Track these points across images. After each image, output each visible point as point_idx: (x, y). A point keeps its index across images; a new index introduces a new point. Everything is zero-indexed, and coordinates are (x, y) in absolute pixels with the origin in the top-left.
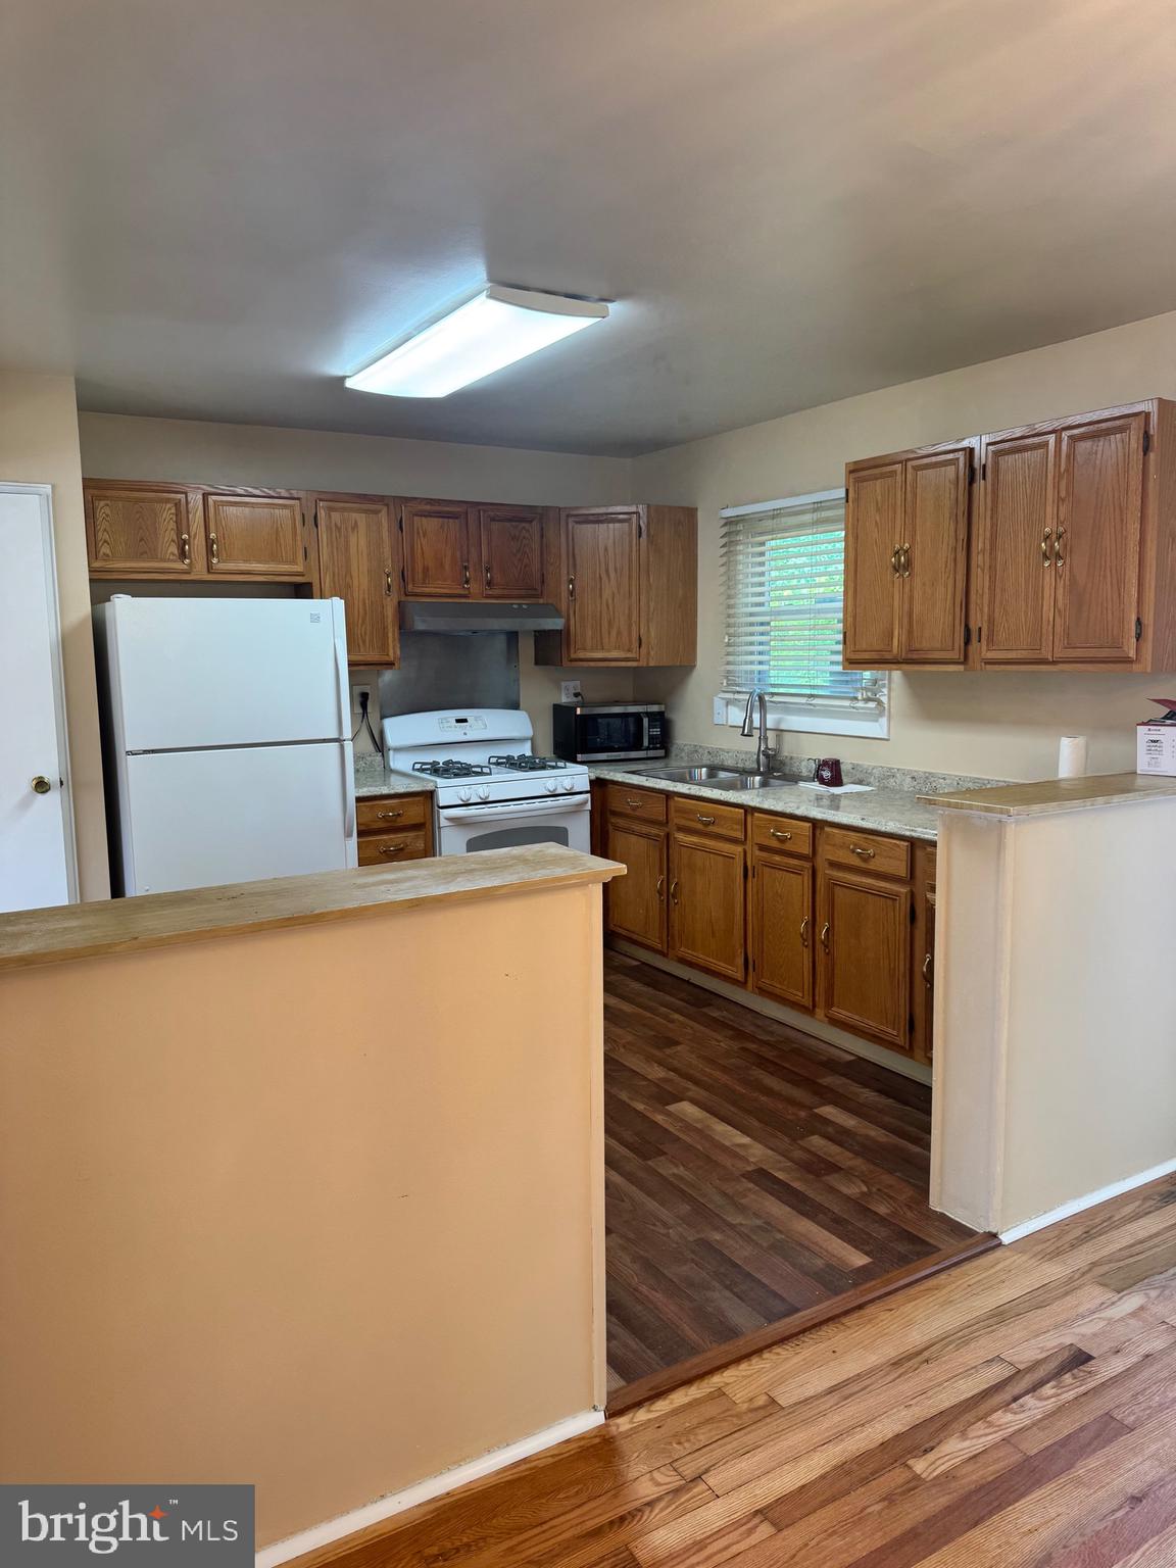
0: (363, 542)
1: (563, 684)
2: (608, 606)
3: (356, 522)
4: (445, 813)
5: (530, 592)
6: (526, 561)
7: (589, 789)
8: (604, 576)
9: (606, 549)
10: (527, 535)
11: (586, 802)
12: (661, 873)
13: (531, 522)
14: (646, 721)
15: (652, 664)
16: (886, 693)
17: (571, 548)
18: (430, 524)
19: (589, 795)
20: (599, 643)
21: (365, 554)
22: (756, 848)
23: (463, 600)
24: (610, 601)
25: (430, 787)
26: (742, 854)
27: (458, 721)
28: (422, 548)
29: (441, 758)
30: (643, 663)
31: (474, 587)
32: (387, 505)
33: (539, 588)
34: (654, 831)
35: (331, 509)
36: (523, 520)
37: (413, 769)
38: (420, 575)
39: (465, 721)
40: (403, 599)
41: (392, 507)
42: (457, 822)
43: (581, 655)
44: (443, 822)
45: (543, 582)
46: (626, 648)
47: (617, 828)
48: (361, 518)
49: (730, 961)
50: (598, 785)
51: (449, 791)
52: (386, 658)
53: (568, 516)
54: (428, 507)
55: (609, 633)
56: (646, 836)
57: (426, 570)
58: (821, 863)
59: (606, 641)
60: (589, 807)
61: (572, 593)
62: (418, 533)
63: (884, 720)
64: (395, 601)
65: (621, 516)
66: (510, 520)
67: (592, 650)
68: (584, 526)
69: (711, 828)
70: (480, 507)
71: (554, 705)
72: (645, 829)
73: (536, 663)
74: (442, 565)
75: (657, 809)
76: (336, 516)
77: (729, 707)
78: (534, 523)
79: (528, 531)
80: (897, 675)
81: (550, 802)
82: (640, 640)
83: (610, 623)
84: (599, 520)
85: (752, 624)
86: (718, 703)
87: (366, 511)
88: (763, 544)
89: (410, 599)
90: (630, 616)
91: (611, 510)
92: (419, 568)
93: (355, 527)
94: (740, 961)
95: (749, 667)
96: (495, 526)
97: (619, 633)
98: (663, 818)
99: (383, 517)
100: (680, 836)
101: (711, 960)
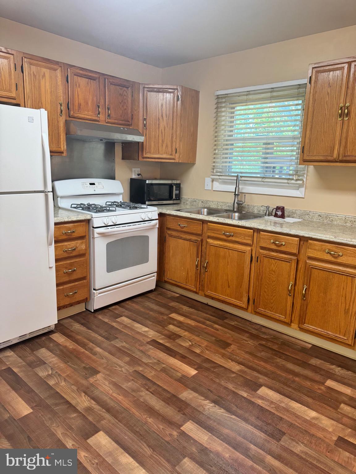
0: (48, 84)
1: (133, 169)
2: (162, 132)
3: (44, 73)
4: (97, 230)
5: (127, 123)
6: (125, 107)
7: (157, 218)
8: (161, 119)
9: (162, 105)
10: (126, 94)
11: (157, 224)
12: (197, 257)
13: (128, 88)
14: (174, 187)
15: (180, 162)
16: (305, 177)
17: (145, 103)
18: (83, 81)
19: (157, 221)
20: (157, 151)
21: (49, 92)
22: (258, 248)
23: (97, 123)
24: (163, 131)
25: (88, 217)
26: (251, 251)
27: (91, 184)
28: (78, 93)
29: (86, 201)
30: (177, 161)
31: (102, 117)
32: (61, 67)
33: (131, 122)
34: (194, 238)
35: (31, 64)
36: (124, 86)
37: (71, 207)
38: (77, 108)
39: (94, 184)
40: (68, 119)
41: (63, 68)
42: (103, 235)
43: (148, 155)
44: (96, 235)
45: (132, 119)
46: (170, 153)
47: (171, 236)
48: (47, 72)
49: (240, 298)
50: (161, 215)
51: (98, 219)
52: (59, 150)
53: (144, 88)
54: (81, 72)
55: (162, 145)
56: (190, 240)
57: (80, 105)
58: (302, 257)
59: (160, 149)
60: (157, 226)
61: (145, 125)
62: (76, 85)
63: (303, 189)
64: (64, 120)
65: (170, 90)
66: (119, 85)
67: (154, 153)
68: (152, 93)
69: (231, 238)
70: (106, 77)
71: (131, 179)
72: (188, 237)
73: (123, 159)
74: (87, 103)
75: (197, 229)
76: (34, 68)
77: (214, 182)
78: (129, 89)
79: (127, 92)
80: (311, 168)
81: (142, 225)
82: (176, 150)
83: (163, 141)
84: (159, 91)
85: (227, 145)
86: (208, 180)
87: (50, 69)
88: (234, 108)
89: (71, 119)
90: (172, 137)
91: (164, 87)
92: (76, 103)
93: (44, 76)
94: (245, 299)
95: (224, 164)
96: (112, 87)
97: (167, 146)
98: (200, 232)
99: (59, 73)
100: (210, 241)
101: (226, 297)
